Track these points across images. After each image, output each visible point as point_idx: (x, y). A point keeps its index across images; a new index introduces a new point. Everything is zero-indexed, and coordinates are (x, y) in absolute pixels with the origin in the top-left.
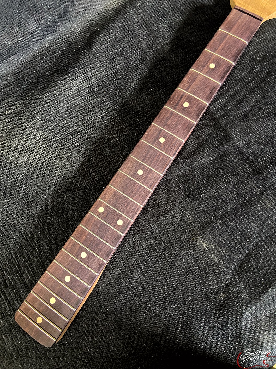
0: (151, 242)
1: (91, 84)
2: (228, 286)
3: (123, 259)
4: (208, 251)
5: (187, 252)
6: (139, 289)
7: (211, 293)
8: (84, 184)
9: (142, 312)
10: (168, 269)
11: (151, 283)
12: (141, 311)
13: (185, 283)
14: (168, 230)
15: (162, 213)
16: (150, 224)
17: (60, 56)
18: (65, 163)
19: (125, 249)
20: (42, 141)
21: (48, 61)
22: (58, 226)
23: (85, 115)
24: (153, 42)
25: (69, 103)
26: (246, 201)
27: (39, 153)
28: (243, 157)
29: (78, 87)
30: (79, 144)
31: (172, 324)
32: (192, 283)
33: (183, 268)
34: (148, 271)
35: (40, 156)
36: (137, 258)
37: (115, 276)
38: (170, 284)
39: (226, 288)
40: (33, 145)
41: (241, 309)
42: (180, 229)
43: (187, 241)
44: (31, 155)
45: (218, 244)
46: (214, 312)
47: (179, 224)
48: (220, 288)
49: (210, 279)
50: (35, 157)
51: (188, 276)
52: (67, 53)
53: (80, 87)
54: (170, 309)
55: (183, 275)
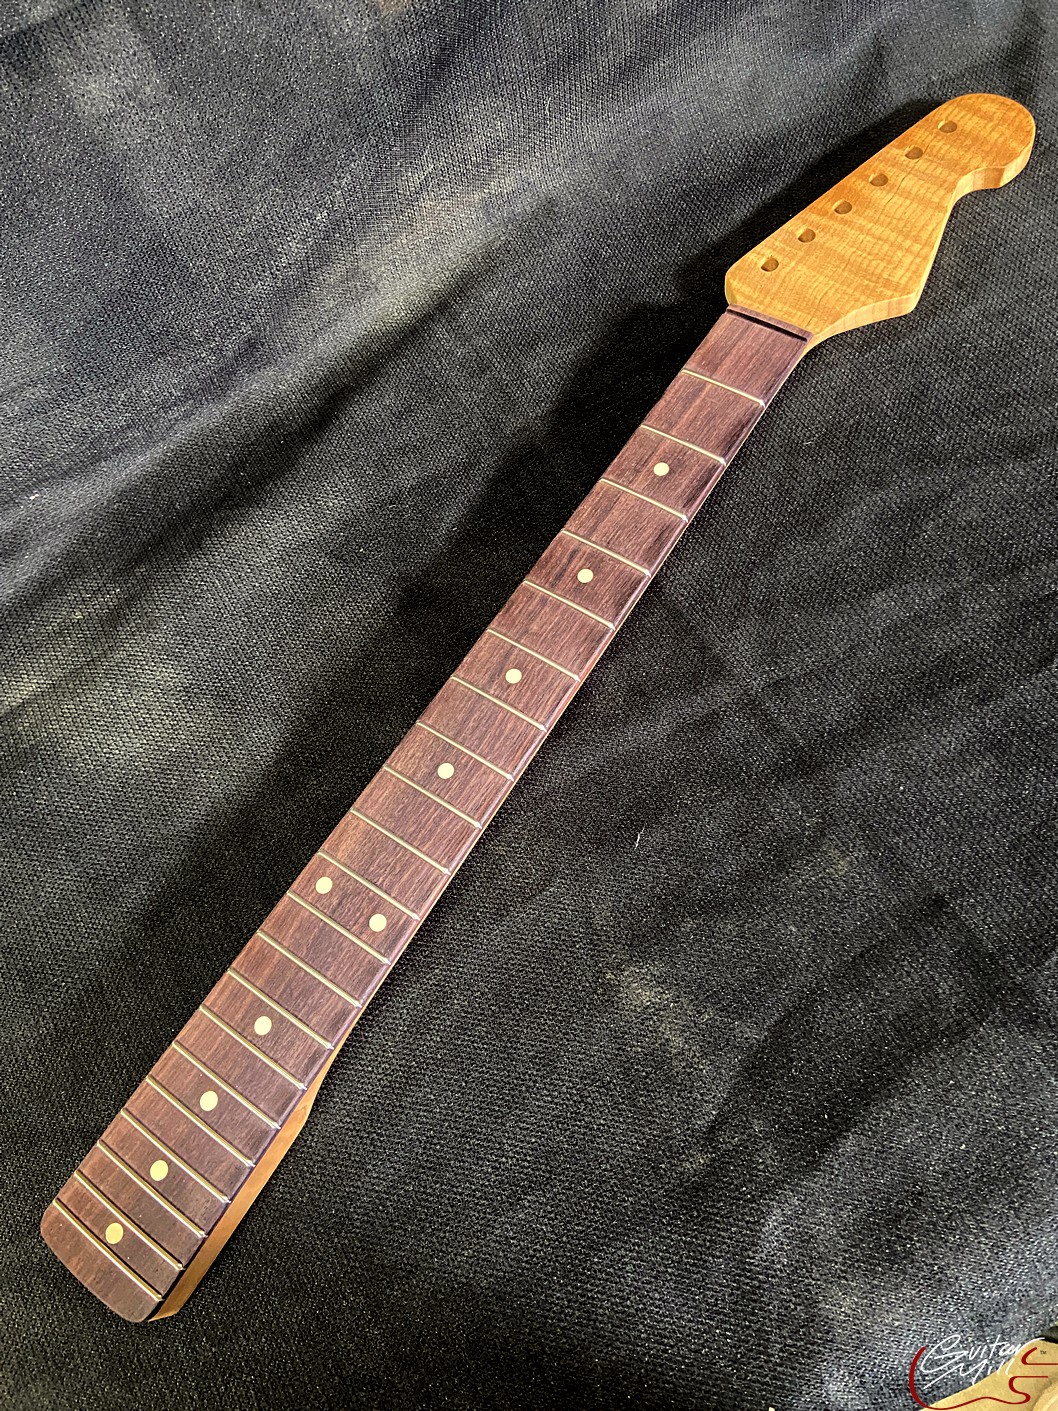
0: (479, 991)
2: (715, 1127)
4: (655, 1015)
5: (590, 1021)
6: (435, 1144)
10: (530, 1075)
11: (475, 1122)
12: (437, 1217)
15: (517, 898)
16: (478, 933)
18: (232, 755)
19: (398, 1015)
20: (172, 692)
22: (198, 946)
23: (302, 615)
29: (285, 541)
30: (278, 699)
31: (535, 1256)
32: (601, 1121)
34: (466, 1082)
35: (162, 736)
37: (362, 1102)
38: (532, 1124)
39: (708, 1133)
40: (143, 706)
41: (755, 1202)
42: (571, 947)
43: (591, 986)
44: (134, 736)
45: (685, 993)
46: (669, 1216)
47: (566, 931)
48: (689, 1136)
50: (148, 741)
51: (589, 1099)
53: (291, 538)
54: (530, 1206)
55: (575, 1095)
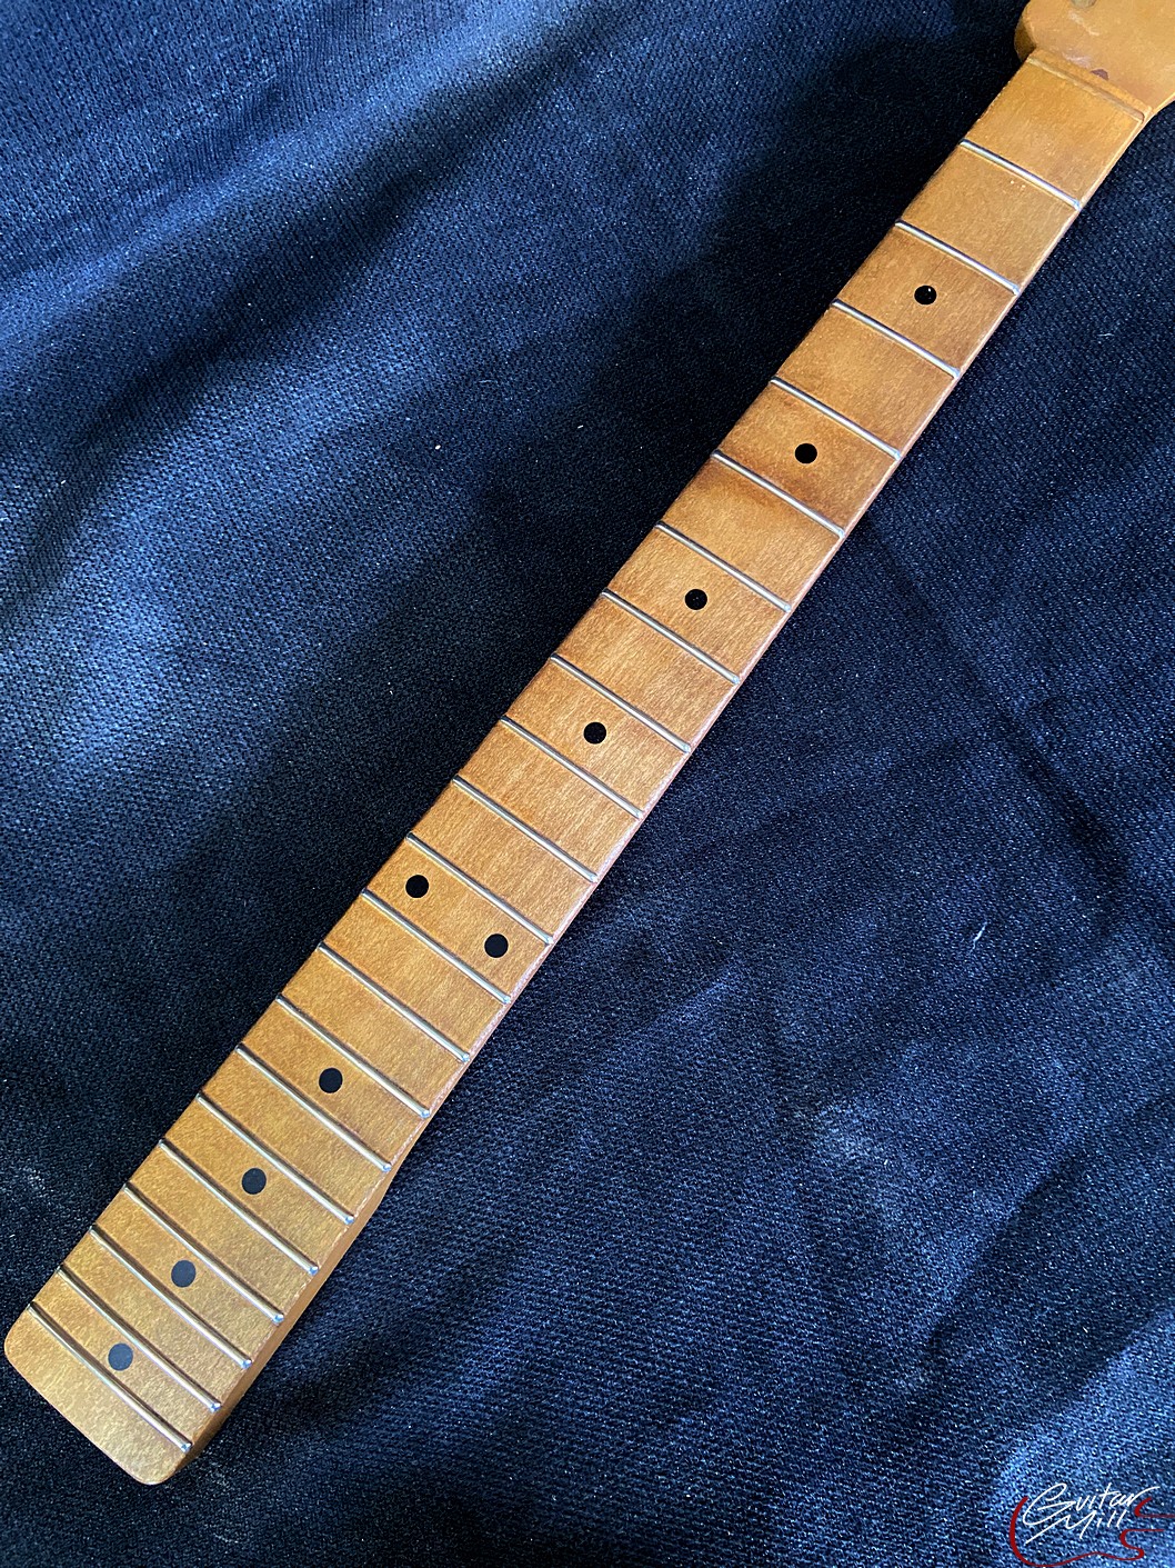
0: (615, 1125)
1: (381, 412)
2: (942, 1333)
3: (488, 1198)
4: (862, 1174)
5: (771, 1177)
7: (868, 1362)
8: (330, 851)
9: (563, 1439)
10: (686, 1249)
12: (556, 1438)
13: (755, 1316)
14: (690, 1072)
15: (669, 994)
16: (614, 1042)
17: (246, 280)
21: (194, 300)
23: (348, 542)
24: (657, 243)
25: (280, 491)
26: (1033, 958)
27: (136, 707)
28: (1027, 764)
29: (321, 423)
32: (784, 1317)
33: (752, 1246)
35: (145, 720)
36: (552, 1194)
38: (689, 1317)
39: (931, 1342)
41: (992, 1438)
42: (744, 1069)
43: (772, 1127)
45: (905, 1147)
46: (876, 1451)
47: (738, 1045)
48: (905, 1344)
49: (867, 1301)
50: (121, 726)
51: (768, 1286)
52: (278, 267)
53: (330, 420)
55: (749, 1279)
